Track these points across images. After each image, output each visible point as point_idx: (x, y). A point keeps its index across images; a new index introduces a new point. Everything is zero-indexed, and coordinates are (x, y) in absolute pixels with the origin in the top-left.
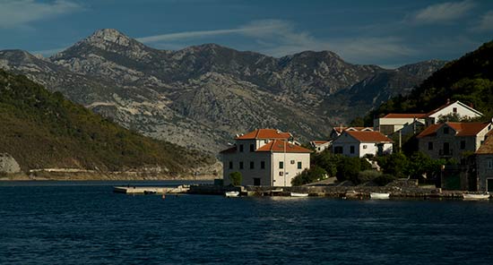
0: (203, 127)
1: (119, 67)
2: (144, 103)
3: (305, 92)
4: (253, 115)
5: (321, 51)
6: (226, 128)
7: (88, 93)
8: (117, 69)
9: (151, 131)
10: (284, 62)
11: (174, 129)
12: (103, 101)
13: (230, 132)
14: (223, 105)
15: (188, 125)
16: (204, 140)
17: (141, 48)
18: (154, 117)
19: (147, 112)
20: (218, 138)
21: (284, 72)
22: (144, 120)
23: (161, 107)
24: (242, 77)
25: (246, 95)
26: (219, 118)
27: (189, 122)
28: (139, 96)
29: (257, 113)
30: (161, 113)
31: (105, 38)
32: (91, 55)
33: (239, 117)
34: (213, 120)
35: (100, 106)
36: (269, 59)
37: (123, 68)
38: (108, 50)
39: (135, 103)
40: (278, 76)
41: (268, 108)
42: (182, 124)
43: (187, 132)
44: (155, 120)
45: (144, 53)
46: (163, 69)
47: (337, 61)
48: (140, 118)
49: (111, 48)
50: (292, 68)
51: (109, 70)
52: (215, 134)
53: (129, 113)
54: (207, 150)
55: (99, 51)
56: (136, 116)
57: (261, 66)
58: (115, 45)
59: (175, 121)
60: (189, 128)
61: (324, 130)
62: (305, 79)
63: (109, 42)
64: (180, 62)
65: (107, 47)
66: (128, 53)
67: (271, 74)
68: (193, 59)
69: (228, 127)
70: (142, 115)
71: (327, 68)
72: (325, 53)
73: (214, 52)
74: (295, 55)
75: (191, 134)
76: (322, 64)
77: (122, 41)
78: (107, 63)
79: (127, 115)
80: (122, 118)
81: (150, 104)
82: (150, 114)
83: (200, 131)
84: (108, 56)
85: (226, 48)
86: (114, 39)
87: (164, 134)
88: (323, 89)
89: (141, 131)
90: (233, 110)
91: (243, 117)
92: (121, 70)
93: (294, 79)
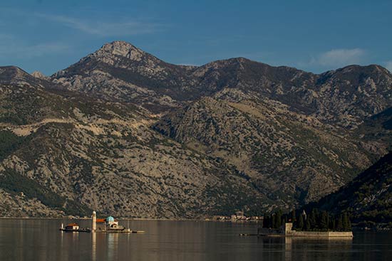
0: (189, 152)
1: (128, 85)
2: (114, 121)
3: (343, 112)
4: (260, 137)
5: (368, 65)
6: (222, 154)
7: (40, 107)
8: (124, 87)
9: (117, 156)
10: (325, 78)
11: (149, 154)
12: (58, 117)
13: (226, 158)
14: (221, 124)
15: (168, 149)
16: (187, 169)
17: (155, 62)
18: (124, 138)
19: (115, 133)
20: (209, 166)
21: (323, 90)
22: (110, 142)
23: (136, 125)
24: (273, 96)
25: (254, 112)
26: (214, 140)
27: (172, 145)
28: (108, 112)
29: (266, 134)
30: (135, 134)
31: (114, 52)
32: (95, 72)
33: (242, 139)
34: (207, 144)
35: (51, 123)
36: (307, 76)
37: (132, 86)
38: (117, 66)
39: (101, 121)
40: (314, 94)
41: (282, 129)
42: (161, 147)
43: (165, 158)
44: (124, 142)
45: (159, 69)
46: (180, 87)
47: (386, 76)
48: (105, 140)
49: (120, 64)
50: (333, 85)
51: (114, 89)
52: (205, 161)
53: (91, 133)
54: (190, 182)
55: (106, 67)
56: (101, 136)
57: (298, 83)
58: (125, 60)
59: (152, 143)
60: (170, 153)
61: (356, 158)
62: (346, 97)
63: (119, 57)
64: (202, 78)
65: (115, 62)
66: (140, 69)
67: (306, 91)
68: (217, 75)
69: (225, 153)
70: (109, 135)
71: (374, 86)
72: (372, 67)
73: (242, 68)
74: (338, 70)
75: (171, 161)
76: (369, 80)
77: (134, 55)
78: (114, 80)
79: (87, 136)
80: (79, 139)
81: (121, 122)
82: (119, 134)
83: (184, 157)
84: (115, 72)
85: (256, 63)
86: (125, 53)
87: (133, 160)
88: (367, 109)
89: (102, 156)
90: (234, 130)
91: (246, 140)
92: (128, 88)
93: (333, 98)
